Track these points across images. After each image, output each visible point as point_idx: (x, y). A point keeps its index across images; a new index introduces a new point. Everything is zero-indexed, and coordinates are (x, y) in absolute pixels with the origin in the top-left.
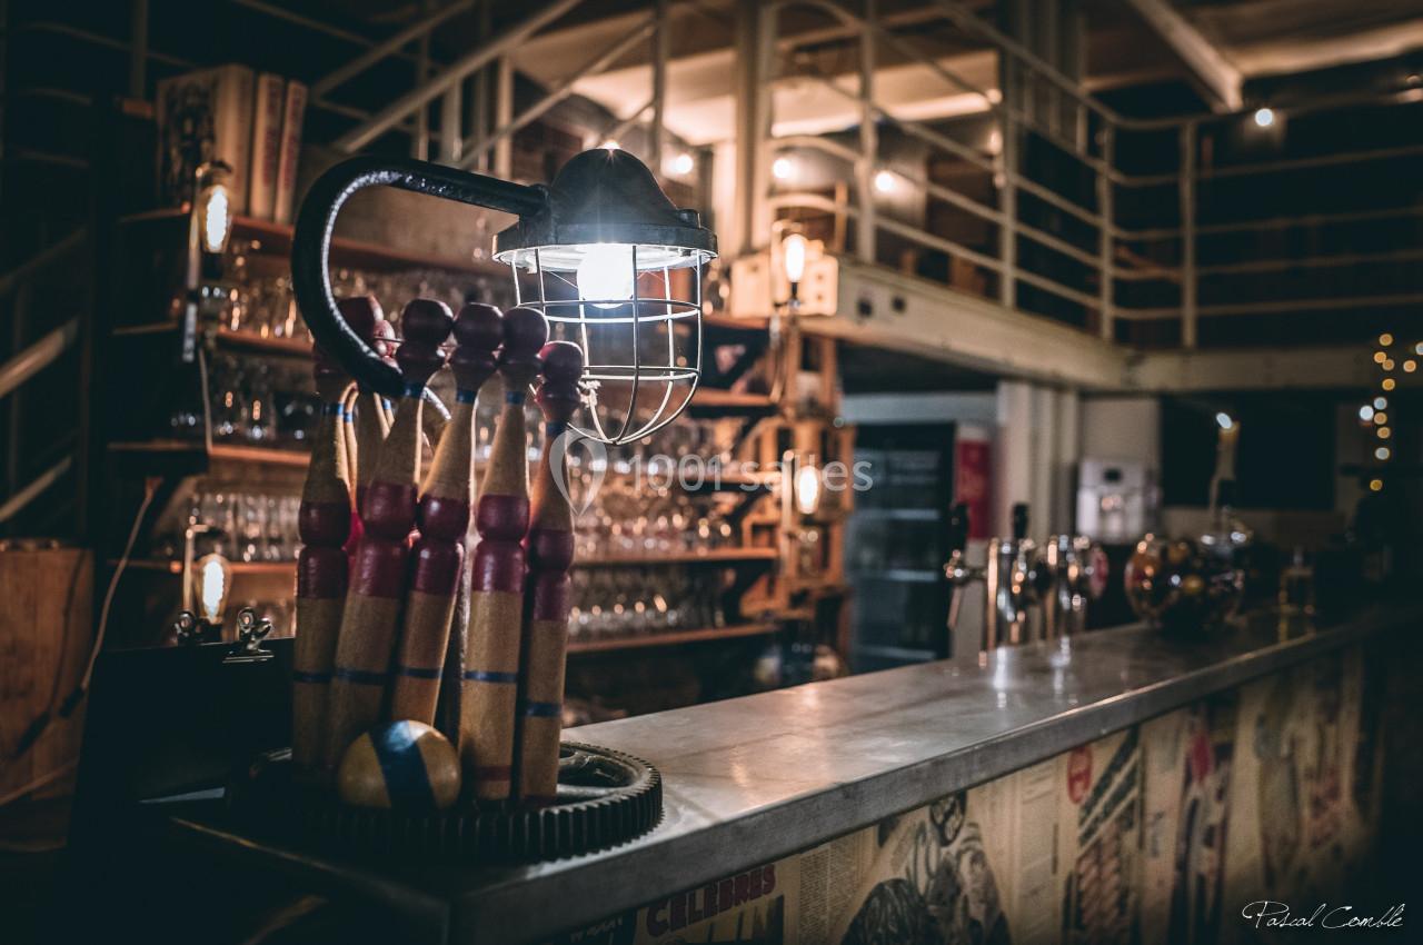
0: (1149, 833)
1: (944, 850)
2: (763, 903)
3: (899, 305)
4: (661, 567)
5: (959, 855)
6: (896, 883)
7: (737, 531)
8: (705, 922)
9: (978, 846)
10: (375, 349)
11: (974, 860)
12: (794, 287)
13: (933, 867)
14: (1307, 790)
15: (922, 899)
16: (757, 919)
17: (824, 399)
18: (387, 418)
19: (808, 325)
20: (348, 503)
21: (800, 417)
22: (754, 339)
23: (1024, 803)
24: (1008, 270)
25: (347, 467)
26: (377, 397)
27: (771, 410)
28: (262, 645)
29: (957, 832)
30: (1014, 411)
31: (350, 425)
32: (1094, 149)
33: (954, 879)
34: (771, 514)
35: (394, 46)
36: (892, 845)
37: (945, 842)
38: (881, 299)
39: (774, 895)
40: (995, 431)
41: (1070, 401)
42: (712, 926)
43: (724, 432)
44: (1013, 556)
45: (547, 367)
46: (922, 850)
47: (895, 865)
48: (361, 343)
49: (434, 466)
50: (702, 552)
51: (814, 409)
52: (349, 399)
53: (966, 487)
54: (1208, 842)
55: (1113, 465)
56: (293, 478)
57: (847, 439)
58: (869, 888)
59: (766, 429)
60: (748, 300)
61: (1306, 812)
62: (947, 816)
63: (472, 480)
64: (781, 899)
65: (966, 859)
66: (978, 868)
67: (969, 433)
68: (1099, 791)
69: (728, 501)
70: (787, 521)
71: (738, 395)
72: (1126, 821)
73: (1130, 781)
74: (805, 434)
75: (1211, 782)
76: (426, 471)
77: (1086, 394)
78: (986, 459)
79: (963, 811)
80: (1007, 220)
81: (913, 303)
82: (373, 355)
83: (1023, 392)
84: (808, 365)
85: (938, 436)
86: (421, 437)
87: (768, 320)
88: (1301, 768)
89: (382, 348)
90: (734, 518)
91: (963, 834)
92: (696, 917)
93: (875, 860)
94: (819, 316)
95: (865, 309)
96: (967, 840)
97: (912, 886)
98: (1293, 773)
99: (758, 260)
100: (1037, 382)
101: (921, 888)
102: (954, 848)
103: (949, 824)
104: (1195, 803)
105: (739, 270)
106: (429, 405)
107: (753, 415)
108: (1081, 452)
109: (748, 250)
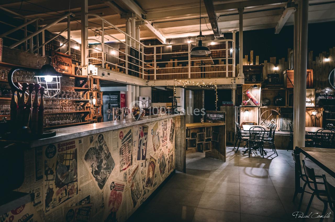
0: (133, 144)
1: (100, 144)
2: (74, 149)
3: (109, 74)
4: (71, 114)
5: (103, 145)
6: (93, 148)
7: (84, 108)
8: (66, 151)
9: (105, 144)
10: (19, 88)
11: (105, 146)
12: (91, 72)
13: (99, 146)
14: (161, 139)
15: (97, 150)
16: (73, 151)
17: (98, 88)
18: (21, 95)
19: (94, 77)
20: (16, 104)
21: (93, 91)
22: (85, 79)
23: (112, 139)
24: (127, 69)
25: (16, 100)
26: (20, 93)
27: (88, 90)
28: (6, 121)
29: (102, 142)
30: (129, 89)
31: (16, 96)
32: (141, 50)
33: (102, 148)
34: (89, 105)
35: (20, 28)
36: (92, 143)
37: (100, 143)
38: (106, 73)
39: (75, 148)
40: (126, 92)
41: (138, 87)
42: (67, 152)
43: (81, 93)
44: (116, 110)
45: (40, 89)
46: (97, 145)
47: (93, 145)
48: (17, 87)
49: (27, 99)
50: (78, 111)
51: (96, 89)
52: (16, 93)
53: (122, 100)
54: (144, 145)
55: (144, 97)
56: (9, 102)
57: (101, 94)
58: (89, 148)
59: (88, 93)
60: (84, 73)
61: (161, 142)
62: (101, 140)
63: (32, 101)
64: (76, 149)
65: (104, 145)
66: (106, 146)
67: (122, 93)
68: (125, 138)
69: (82, 104)
70: (92, 106)
71: (83, 88)
72: (129, 142)
73: (130, 137)
74: (94, 93)
75: (144, 138)
76: (26, 100)
77: (140, 87)
78: (125, 96)
79: (103, 139)
80: (127, 61)
81: (111, 74)
82: (19, 89)
83: (131, 86)
84: (94, 83)
85: (117, 93)
86: (25, 97)
87: (87, 77)
88: (160, 136)
89: (20, 87)
90: (83, 106)
91: (103, 142)
92: (64, 150)
93: (90, 145)
94: (95, 76)
95: (103, 75)
96: (103, 143)
97: (96, 148)
98: (158, 137)
99: (86, 67)
100: (132, 85)
101: (97, 148)
102: (102, 144)
103: (101, 141)
104: (141, 140)
105: (83, 69)
106: (26, 94)
107: (86, 91)
108: (140, 95)
109: (84, 66)
